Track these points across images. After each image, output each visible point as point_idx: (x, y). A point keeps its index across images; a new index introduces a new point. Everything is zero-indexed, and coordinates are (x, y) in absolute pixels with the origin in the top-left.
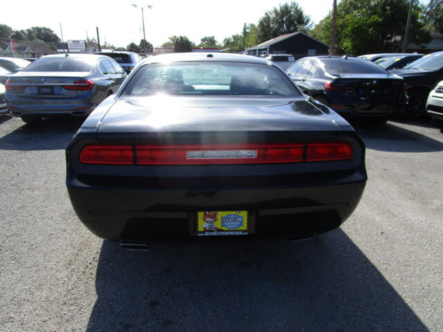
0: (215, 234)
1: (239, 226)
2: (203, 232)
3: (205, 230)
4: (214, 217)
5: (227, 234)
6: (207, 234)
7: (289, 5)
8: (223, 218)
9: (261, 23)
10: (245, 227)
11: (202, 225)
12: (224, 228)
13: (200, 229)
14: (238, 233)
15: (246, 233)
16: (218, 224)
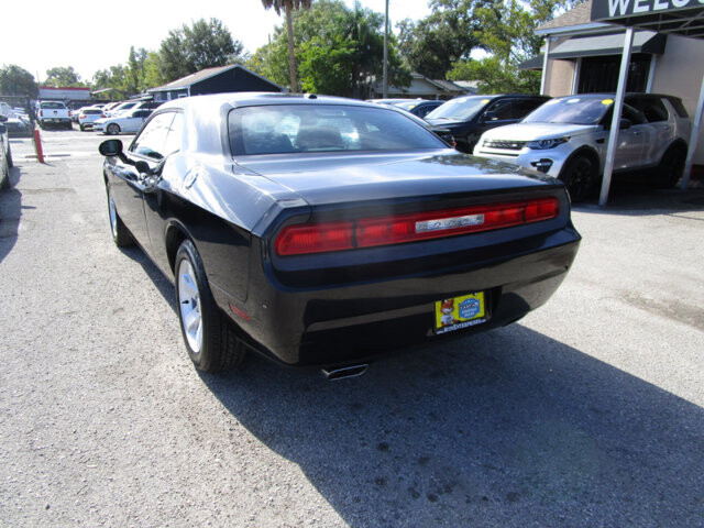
0: (455, 327)
1: (476, 312)
2: (442, 328)
3: (444, 326)
4: (451, 306)
5: (466, 325)
6: (446, 330)
7: (208, 22)
8: (460, 305)
9: (165, 49)
10: (481, 314)
11: (440, 319)
12: (462, 319)
13: (439, 325)
14: (476, 322)
15: (484, 321)
16: (455, 315)
